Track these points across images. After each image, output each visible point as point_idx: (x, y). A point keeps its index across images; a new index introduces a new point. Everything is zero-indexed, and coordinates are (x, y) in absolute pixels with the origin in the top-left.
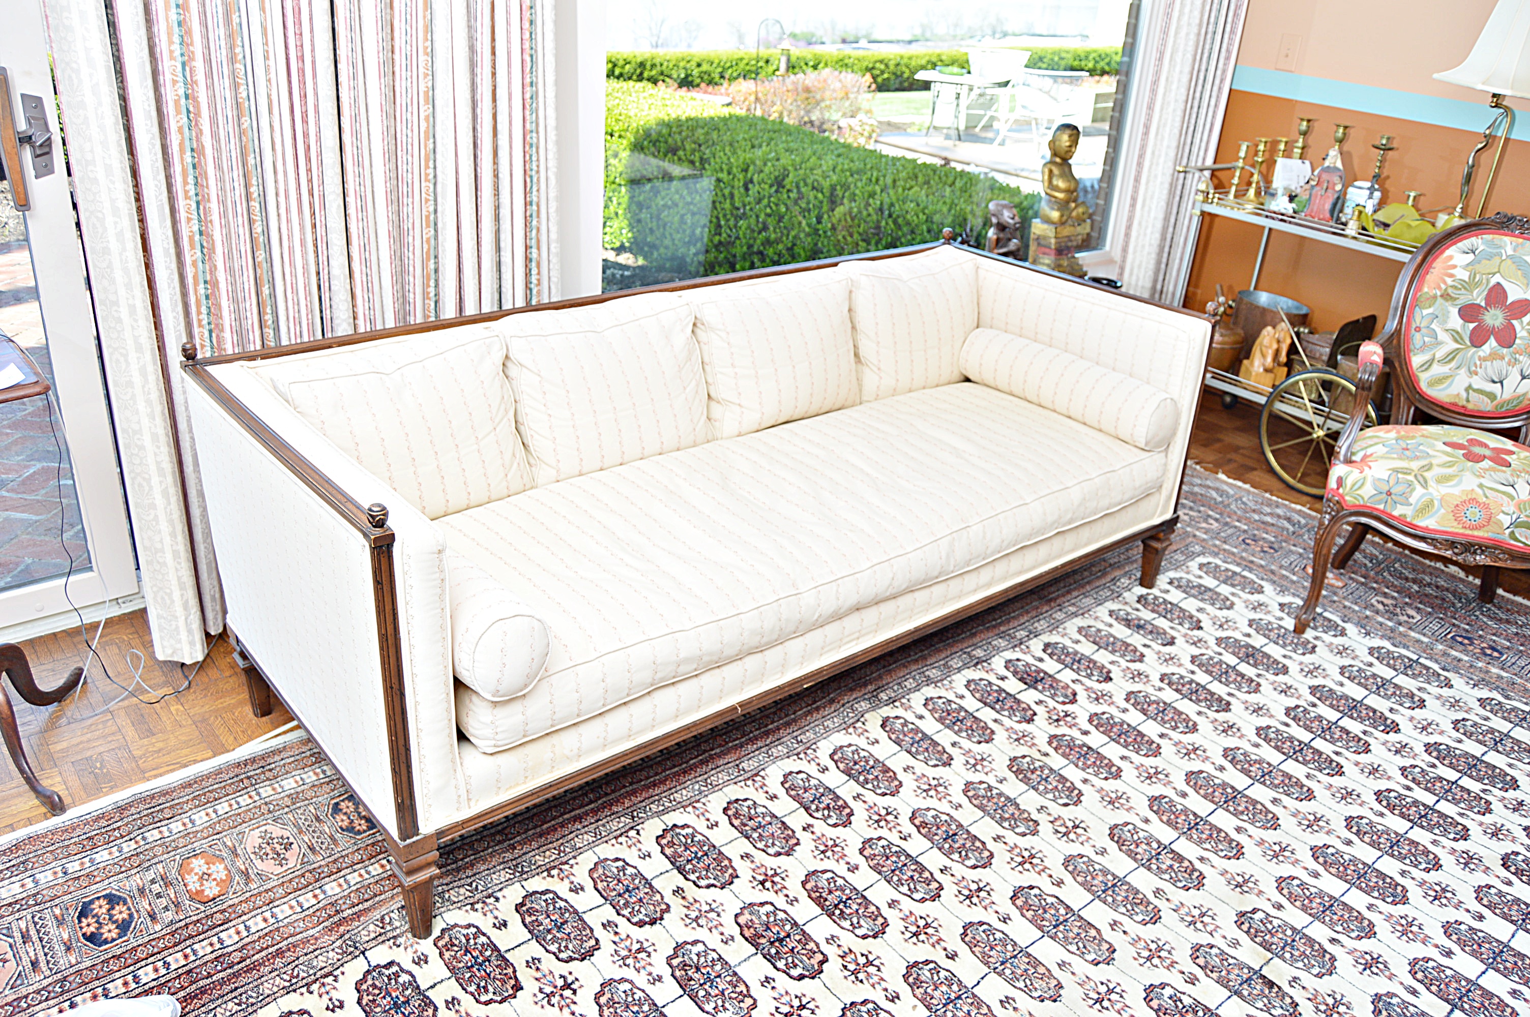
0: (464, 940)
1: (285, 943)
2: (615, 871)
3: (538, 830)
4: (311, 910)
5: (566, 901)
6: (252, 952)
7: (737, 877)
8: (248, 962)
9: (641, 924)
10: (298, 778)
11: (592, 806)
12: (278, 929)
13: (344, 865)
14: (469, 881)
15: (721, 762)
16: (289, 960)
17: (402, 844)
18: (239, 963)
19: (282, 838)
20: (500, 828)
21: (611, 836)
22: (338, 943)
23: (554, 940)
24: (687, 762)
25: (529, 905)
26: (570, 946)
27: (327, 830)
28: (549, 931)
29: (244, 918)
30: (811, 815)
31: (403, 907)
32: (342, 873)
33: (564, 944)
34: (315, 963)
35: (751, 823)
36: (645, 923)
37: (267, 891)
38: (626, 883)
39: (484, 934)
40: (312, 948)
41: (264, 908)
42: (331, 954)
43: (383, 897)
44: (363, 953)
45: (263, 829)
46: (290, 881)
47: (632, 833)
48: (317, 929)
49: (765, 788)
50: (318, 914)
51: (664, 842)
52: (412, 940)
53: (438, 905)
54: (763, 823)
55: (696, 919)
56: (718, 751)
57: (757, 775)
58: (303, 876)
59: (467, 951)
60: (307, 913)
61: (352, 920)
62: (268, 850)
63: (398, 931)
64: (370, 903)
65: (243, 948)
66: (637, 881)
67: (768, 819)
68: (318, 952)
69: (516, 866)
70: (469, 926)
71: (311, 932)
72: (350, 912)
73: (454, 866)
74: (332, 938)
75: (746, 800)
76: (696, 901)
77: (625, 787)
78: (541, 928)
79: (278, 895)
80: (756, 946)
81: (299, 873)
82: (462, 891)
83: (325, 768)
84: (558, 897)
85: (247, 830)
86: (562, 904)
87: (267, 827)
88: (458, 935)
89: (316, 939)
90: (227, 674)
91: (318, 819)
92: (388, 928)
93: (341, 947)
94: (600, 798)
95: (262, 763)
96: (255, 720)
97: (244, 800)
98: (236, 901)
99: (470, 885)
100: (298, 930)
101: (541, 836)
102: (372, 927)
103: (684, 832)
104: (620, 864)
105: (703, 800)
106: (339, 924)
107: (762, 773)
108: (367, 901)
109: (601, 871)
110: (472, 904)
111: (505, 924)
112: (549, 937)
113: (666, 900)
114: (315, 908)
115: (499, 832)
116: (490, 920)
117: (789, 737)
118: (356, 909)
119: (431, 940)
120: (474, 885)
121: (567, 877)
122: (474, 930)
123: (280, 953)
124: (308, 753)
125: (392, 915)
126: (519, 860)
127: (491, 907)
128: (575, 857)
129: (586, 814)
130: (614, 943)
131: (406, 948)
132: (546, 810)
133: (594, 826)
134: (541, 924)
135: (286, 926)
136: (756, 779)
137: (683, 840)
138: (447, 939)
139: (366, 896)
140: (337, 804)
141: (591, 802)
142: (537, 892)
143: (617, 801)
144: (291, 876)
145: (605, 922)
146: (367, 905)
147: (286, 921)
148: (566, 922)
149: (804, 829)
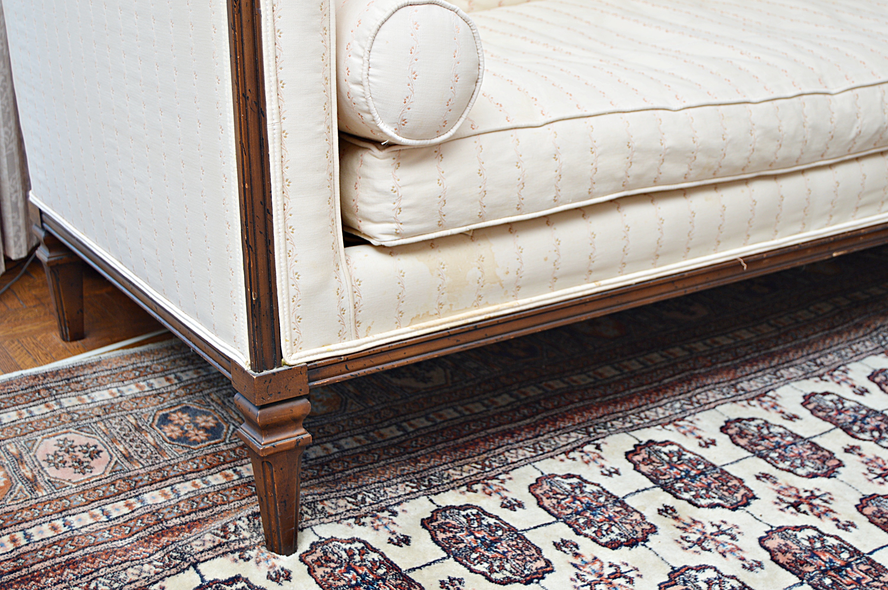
0: (345, 556)
1: (81, 552)
2: (569, 488)
3: (452, 443)
4: (122, 520)
5: (497, 518)
6: (31, 562)
7: (754, 498)
8: (24, 571)
9: (614, 545)
10: (114, 390)
11: (528, 421)
12: (72, 539)
13: (172, 473)
14: (352, 492)
15: (709, 381)
16: (84, 571)
17: (255, 375)
18: (10, 572)
19: (87, 446)
20: (395, 441)
21: (558, 451)
22: (157, 556)
23: (481, 559)
24: (660, 381)
25: (441, 520)
26: (508, 566)
27: (151, 440)
28: (474, 550)
29: (25, 525)
30: (853, 436)
31: (255, 515)
32: (168, 482)
33: (498, 563)
34: (122, 576)
35: (765, 443)
36: (621, 545)
37: (60, 499)
38: (585, 500)
39: (375, 550)
40: (118, 560)
41: (55, 516)
42: (146, 567)
43: (226, 507)
44: (195, 565)
45: (62, 437)
46: (95, 489)
47: (589, 448)
48: (130, 540)
49: (779, 409)
50: (132, 524)
51: (637, 458)
52: (267, 554)
53: (306, 516)
54: (783, 443)
55: (699, 543)
56: (702, 371)
57: (764, 395)
58: (113, 484)
59: (349, 569)
60: (116, 522)
61: (181, 531)
62: (67, 457)
63: (247, 543)
64: (205, 513)
65: (18, 557)
66: (602, 499)
67: (790, 439)
68: (128, 563)
69: (422, 479)
70: (353, 540)
71: (120, 543)
72: (178, 521)
73: (330, 478)
74: (150, 550)
75: (753, 419)
76: (695, 522)
77: (572, 402)
78: (462, 545)
79: (75, 503)
80: (801, 575)
81: (109, 480)
82: (342, 502)
83: (152, 381)
84: (485, 513)
85: (40, 438)
86: (492, 521)
87: (68, 436)
88: (336, 550)
89: (127, 551)
90: (32, 304)
91: (138, 428)
92: (233, 538)
93: (162, 560)
94: (538, 414)
95: (68, 375)
96: (62, 344)
97: (39, 410)
98: (16, 508)
99: (355, 496)
100: (100, 540)
101: (455, 449)
102: (208, 537)
103: (666, 449)
104: (575, 480)
105: (689, 418)
106: (163, 533)
107: (771, 394)
108: (203, 510)
109: (546, 487)
110: (356, 518)
111: (406, 540)
112: (474, 556)
113: (648, 520)
114: (127, 518)
115: (394, 446)
116: (384, 535)
117: (803, 360)
118: (187, 518)
119: (295, 556)
120: (360, 497)
121: (497, 492)
122: (360, 545)
123: (72, 564)
124: (130, 367)
125: (238, 522)
126: (425, 473)
127: (385, 521)
128: (507, 473)
129: (520, 429)
130: (575, 566)
131: (258, 563)
132: (461, 424)
133: (532, 441)
134: (462, 542)
135: (85, 535)
136: (763, 399)
137: (667, 458)
138: (319, 553)
139: (202, 505)
140: (166, 416)
141: (525, 417)
142: (454, 507)
143: (564, 417)
144: (95, 484)
145: (558, 541)
146: (201, 515)
147: (83, 530)
148: (499, 540)
149: (846, 451)
